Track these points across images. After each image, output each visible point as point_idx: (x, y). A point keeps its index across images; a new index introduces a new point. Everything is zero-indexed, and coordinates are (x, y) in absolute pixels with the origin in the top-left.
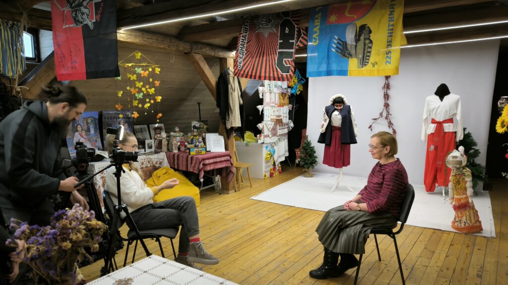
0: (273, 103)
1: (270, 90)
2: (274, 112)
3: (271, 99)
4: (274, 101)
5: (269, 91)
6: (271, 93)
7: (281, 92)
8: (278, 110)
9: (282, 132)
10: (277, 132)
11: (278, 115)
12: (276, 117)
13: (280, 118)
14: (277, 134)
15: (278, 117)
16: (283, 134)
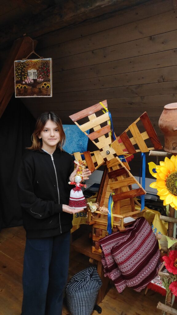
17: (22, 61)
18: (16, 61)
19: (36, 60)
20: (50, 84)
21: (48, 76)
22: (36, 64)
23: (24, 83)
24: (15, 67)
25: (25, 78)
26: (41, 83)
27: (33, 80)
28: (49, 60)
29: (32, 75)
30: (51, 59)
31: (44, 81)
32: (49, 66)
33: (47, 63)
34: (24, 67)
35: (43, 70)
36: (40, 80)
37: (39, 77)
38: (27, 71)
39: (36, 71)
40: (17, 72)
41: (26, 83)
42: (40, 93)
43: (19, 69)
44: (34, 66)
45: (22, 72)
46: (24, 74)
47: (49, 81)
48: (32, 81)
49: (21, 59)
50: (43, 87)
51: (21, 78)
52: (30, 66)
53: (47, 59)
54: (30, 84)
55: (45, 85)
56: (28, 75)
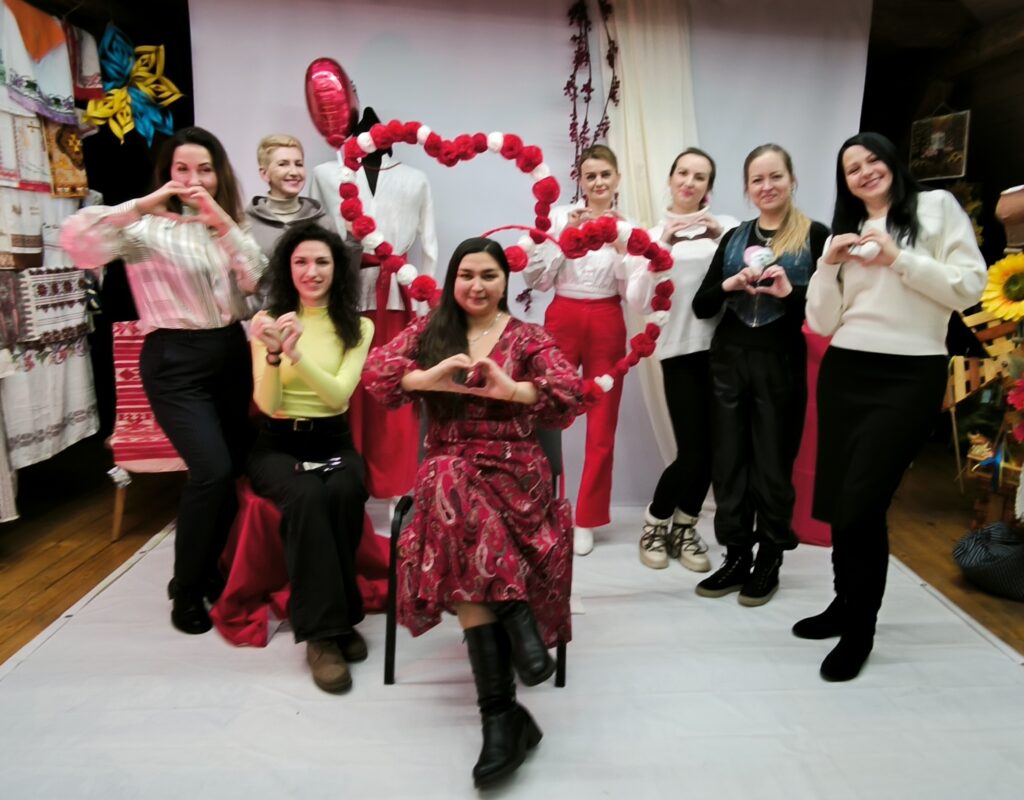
7: (34, 115)
8: (23, 207)
9: (56, 320)
10: (28, 322)
11: (23, 236)
12: (14, 246)
13: (35, 251)
14: (30, 334)
15: (24, 246)
16: (64, 330)
17: (923, 121)
18: (915, 123)
19: (944, 117)
20: (964, 155)
21: (961, 141)
22: (945, 122)
23: (923, 156)
24: (914, 132)
25: (925, 149)
26: (948, 154)
27: (940, 151)
28: (965, 115)
29: (936, 142)
30: (967, 113)
31: (953, 151)
32: (963, 125)
33: (963, 118)
34: (926, 130)
35: (953, 133)
36: (948, 149)
37: (947, 145)
38: (929, 137)
39: (943, 135)
40: (915, 141)
41: (926, 156)
42: (946, 171)
43: (919, 135)
44: (940, 128)
45: (922, 138)
46: (925, 141)
47: (962, 149)
48: (936, 154)
49: (922, 118)
50: (951, 161)
51: (920, 149)
52: (933, 128)
53: (963, 113)
54: (932, 159)
55: (956, 156)
56: (930, 144)
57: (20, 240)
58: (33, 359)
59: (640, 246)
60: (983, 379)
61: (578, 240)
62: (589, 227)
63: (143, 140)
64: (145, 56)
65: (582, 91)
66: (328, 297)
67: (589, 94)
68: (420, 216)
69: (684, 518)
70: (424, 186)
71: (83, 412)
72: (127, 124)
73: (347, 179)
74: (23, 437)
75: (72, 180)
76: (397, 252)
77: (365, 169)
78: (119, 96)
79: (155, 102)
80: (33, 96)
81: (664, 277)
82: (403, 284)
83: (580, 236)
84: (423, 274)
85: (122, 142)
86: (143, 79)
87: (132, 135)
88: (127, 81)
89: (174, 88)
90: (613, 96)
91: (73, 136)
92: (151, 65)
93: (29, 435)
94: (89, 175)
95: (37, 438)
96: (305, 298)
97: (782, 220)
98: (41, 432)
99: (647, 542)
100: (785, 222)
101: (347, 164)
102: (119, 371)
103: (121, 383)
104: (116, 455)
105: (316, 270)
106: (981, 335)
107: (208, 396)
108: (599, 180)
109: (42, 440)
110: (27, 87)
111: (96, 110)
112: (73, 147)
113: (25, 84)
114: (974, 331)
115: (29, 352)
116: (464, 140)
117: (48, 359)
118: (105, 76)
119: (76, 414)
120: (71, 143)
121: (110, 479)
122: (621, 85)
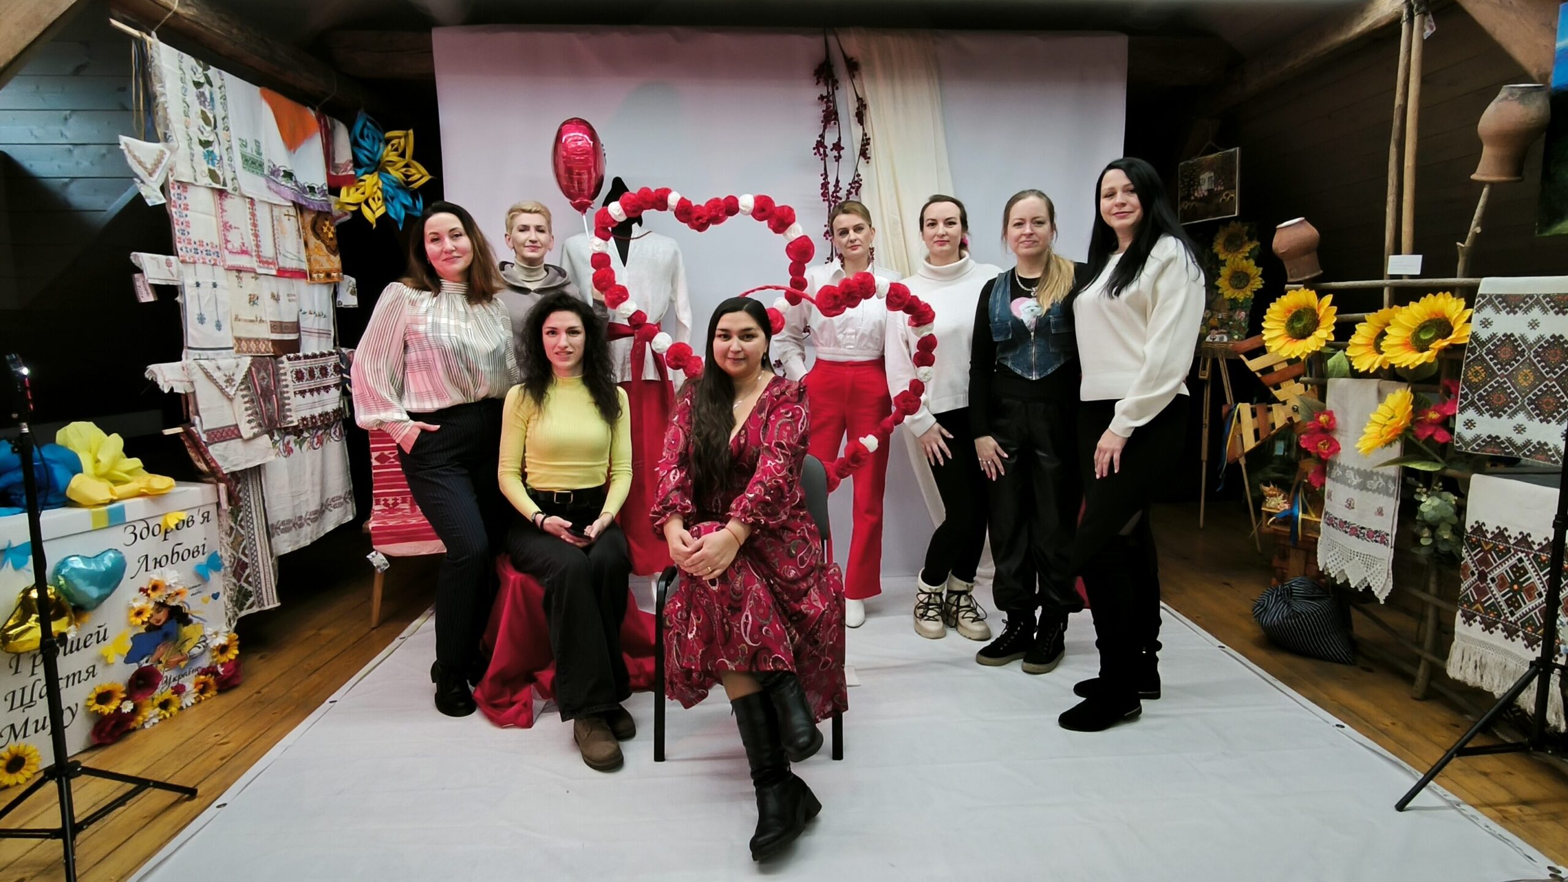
0: (244, 252)
1: (213, 175)
2: (253, 300)
3: (226, 227)
4: (250, 243)
5: (208, 181)
6: (222, 193)
7: (291, 204)
8: (281, 294)
9: (313, 406)
10: (287, 407)
11: (281, 322)
12: (272, 332)
13: (293, 337)
14: (289, 419)
15: (282, 332)
16: (320, 415)
17: (1190, 162)
18: (1181, 164)
19: (1212, 156)
20: (1236, 193)
21: (1232, 180)
22: (1212, 161)
23: (1193, 198)
24: (1182, 173)
25: (1194, 190)
26: (1220, 193)
27: (1210, 191)
28: (1236, 152)
29: (1206, 182)
31: (1225, 190)
32: (1234, 164)
33: (1233, 155)
34: (1194, 170)
35: (1223, 172)
36: (1219, 188)
37: (1216, 184)
38: (1199, 176)
39: (1212, 174)
40: (1183, 182)
41: (1196, 197)
42: (1219, 212)
43: (1186, 177)
44: (1210, 167)
45: (1191, 180)
46: (1194, 183)
47: (1235, 188)
48: (1206, 194)
49: (1189, 159)
50: (1223, 200)
51: (1189, 190)
52: (1203, 169)
53: (1233, 150)
54: (1201, 199)
55: (1227, 195)
56: (1199, 184)
57: (277, 327)
58: (292, 445)
59: (899, 301)
60: (1273, 425)
61: (836, 297)
62: (846, 283)
63: (395, 223)
64: (395, 141)
65: (832, 150)
66: (580, 369)
67: (839, 153)
68: (672, 285)
69: (959, 585)
70: (676, 253)
71: (340, 497)
72: (378, 209)
73: (598, 250)
74: (283, 523)
75: (327, 266)
76: (650, 320)
77: (615, 239)
78: (371, 182)
79: (405, 186)
80: (289, 185)
81: (925, 332)
82: (657, 352)
83: (838, 293)
84: (678, 341)
85: (374, 226)
86: (393, 163)
87: (384, 219)
88: (378, 166)
89: (423, 171)
90: (864, 153)
91: (327, 223)
92: (400, 150)
93: (289, 521)
94: (343, 260)
95: (297, 524)
96: (557, 368)
97: (1043, 268)
98: (300, 518)
99: (921, 611)
100: (1046, 270)
101: (597, 234)
102: (374, 455)
103: (377, 467)
104: (373, 539)
105: (567, 340)
106: (1267, 379)
107: (466, 471)
108: (852, 235)
109: (301, 526)
110: (284, 176)
111: (349, 196)
112: (327, 233)
113: (282, 174)
114: (1259, 375)
115: (287, 438)
116: (714, 203)
117: (305, 445)
118: (357, 163)
119: (333, 499)
120: (325, 230)
121: (370, 563)
122: (871, 142)
